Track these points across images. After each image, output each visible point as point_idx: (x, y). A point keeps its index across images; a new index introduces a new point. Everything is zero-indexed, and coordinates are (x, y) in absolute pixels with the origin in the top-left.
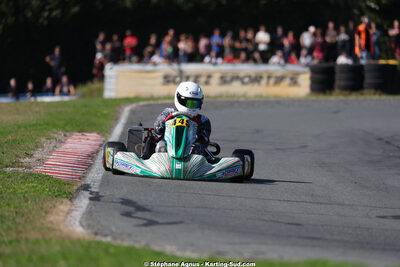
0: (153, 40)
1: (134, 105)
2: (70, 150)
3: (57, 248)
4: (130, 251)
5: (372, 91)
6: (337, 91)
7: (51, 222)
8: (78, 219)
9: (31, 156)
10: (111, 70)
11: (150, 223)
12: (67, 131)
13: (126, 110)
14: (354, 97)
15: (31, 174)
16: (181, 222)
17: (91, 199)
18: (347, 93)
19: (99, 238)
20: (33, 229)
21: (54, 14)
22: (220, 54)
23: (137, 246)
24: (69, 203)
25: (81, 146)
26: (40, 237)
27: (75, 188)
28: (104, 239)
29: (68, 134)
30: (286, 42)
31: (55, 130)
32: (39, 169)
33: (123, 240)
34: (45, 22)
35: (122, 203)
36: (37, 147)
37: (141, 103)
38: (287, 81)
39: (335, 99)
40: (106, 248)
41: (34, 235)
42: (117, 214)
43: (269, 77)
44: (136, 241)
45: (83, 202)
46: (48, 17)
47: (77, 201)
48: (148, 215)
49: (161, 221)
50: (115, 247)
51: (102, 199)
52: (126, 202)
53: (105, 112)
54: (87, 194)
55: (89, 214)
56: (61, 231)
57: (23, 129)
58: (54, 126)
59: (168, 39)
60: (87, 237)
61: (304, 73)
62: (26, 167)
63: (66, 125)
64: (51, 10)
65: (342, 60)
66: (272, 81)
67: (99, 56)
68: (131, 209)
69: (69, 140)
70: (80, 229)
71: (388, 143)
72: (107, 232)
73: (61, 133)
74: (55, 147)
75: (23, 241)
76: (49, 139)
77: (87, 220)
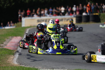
0: (34, 11)
1: (30, 29)
2: (13, 42)
3: (10, 69)
4: (29, 69)
6: (83, 22)
7: (9, 62)
8: (16, 60)
9: (2, 43)
10: (23, 19)
11: (35, 60)
13: (28, 30)
14: (87, 24)
15: (3, 49)
16: (43, 60)
17: (19, 55)
19: (21, 65)
20: (4, 64)
21: (8, 5)
22: (52, 14)
23: (31, 67)
24: (13, 56)
26: (6, 66)
27: (15, 52)
28: (22, 66)
29: (12, 37)
30: (69, 10)
31: (9, 36)
32: (5, 47)
33: (27, 66)
34: (6, 8)
35: (27, 55)
36: (4, 41)
37: (32, 28)
40: (23, 68)
41: (4, 65)
42: (26, 58)
43: (65, 19)
44: (31, 66)
45: (17, 55)
46: (6, 6)
47: (15, 55)
48: (34, 58)
49: (37, 60)
50: (26, 68)
51: (22, 54)
52: (28, 55)
53: (22, 31)
54: (18, 53)
55: (18, 59)
56: (11, 64)
58: (9, 35)
59: (38, 10)
60: (18, 66)
62: (2, 47)
63: (12, 35)
64: (7, 4)
65: (84, 14)
66: (66, 20)
67: (20, 16)
68: (29, 57)
69: (13, 39)
70: (16, 63)
71: (97, 36)
72: (23, 63)
73: (11, 37)
74: (9, 41)
75: (1, 67)
76: (7, 39)
77: (18, 61)
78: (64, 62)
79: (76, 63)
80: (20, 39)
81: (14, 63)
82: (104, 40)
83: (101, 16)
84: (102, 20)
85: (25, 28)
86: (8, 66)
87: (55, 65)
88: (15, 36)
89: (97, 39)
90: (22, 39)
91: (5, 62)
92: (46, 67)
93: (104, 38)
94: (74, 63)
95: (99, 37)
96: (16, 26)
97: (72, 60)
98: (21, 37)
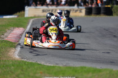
1: (33, 19)
2: (15, 33)
3: (11, 63)
4: (31, 63)
5: (103, 15)
6: (93, 15)
7: (9, 55)
8: (17, 54)
9: (3, 35)
10: (27, 8)
11: (38, 55)
12: (14, 27)
13: (31, 21)
14: (98, 16)
15: (4, 40)
16: (47, 55)
17: (21, 48)
18: (96, 15)
19: (23, 60)
20: (4, 57)
23: (34, 62)
24: (14, 49)
25: (18, 32)
26: (6, 59)
28: (24, 60)
29: (14, 28)
31: (10, 27)
32: (6, 39)
33: (30, 60)
36: (5, 32)
37: (36, 18)
38: (79, 11)
39: (92, 17)
40: (25, 63)
41: (4, 59)
42: (28, 52)
44: (33, 61)
45: (19, 49)
47: (17, 48)
48: (37, 53)
49: (40, 54)
50: (28, 62)
51: (24, 48)
53: (25, 21)
54: (20, 46)
55: (20, 52)
56: (12, 57)
57: (1, 27)
58: (10, 26)
60: (20, 60)
61: (83, 9)
62: (2, 38)
63: (14, 25)
66: (74, 11)
68: (32, 51)
69: (15, 30)
70: (18, 57)
71: (107, 30)
72: (25, 58)
73: (12, 28)
74: (11, 32)
75: (2, 60)
76: (9, 30)
77: (19, 54)
78: (69, 58)
79: (82, 59)
80: (22, 30)
81: (15, 57)
82: (114, 36)
83: (114, 8)
84: (115, 12)
85: (29, 19)
86: (8, 60)
87: (60, 61)
88: (18, 27)
89: (108, 34)
90: (25, 30)
91: (6, 56)
92: (49, 62)
93: (114, 33)
94: (80, 59)
95: (110, 32)
96: (18, 16)
97: (78, 56)
98: (23, 28)
